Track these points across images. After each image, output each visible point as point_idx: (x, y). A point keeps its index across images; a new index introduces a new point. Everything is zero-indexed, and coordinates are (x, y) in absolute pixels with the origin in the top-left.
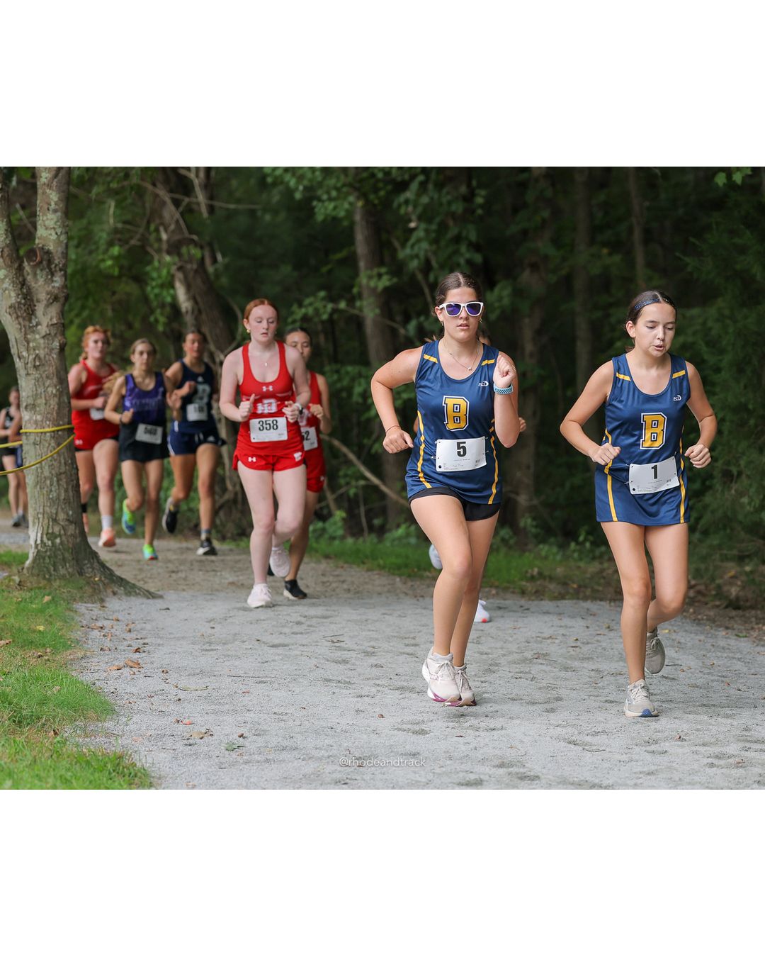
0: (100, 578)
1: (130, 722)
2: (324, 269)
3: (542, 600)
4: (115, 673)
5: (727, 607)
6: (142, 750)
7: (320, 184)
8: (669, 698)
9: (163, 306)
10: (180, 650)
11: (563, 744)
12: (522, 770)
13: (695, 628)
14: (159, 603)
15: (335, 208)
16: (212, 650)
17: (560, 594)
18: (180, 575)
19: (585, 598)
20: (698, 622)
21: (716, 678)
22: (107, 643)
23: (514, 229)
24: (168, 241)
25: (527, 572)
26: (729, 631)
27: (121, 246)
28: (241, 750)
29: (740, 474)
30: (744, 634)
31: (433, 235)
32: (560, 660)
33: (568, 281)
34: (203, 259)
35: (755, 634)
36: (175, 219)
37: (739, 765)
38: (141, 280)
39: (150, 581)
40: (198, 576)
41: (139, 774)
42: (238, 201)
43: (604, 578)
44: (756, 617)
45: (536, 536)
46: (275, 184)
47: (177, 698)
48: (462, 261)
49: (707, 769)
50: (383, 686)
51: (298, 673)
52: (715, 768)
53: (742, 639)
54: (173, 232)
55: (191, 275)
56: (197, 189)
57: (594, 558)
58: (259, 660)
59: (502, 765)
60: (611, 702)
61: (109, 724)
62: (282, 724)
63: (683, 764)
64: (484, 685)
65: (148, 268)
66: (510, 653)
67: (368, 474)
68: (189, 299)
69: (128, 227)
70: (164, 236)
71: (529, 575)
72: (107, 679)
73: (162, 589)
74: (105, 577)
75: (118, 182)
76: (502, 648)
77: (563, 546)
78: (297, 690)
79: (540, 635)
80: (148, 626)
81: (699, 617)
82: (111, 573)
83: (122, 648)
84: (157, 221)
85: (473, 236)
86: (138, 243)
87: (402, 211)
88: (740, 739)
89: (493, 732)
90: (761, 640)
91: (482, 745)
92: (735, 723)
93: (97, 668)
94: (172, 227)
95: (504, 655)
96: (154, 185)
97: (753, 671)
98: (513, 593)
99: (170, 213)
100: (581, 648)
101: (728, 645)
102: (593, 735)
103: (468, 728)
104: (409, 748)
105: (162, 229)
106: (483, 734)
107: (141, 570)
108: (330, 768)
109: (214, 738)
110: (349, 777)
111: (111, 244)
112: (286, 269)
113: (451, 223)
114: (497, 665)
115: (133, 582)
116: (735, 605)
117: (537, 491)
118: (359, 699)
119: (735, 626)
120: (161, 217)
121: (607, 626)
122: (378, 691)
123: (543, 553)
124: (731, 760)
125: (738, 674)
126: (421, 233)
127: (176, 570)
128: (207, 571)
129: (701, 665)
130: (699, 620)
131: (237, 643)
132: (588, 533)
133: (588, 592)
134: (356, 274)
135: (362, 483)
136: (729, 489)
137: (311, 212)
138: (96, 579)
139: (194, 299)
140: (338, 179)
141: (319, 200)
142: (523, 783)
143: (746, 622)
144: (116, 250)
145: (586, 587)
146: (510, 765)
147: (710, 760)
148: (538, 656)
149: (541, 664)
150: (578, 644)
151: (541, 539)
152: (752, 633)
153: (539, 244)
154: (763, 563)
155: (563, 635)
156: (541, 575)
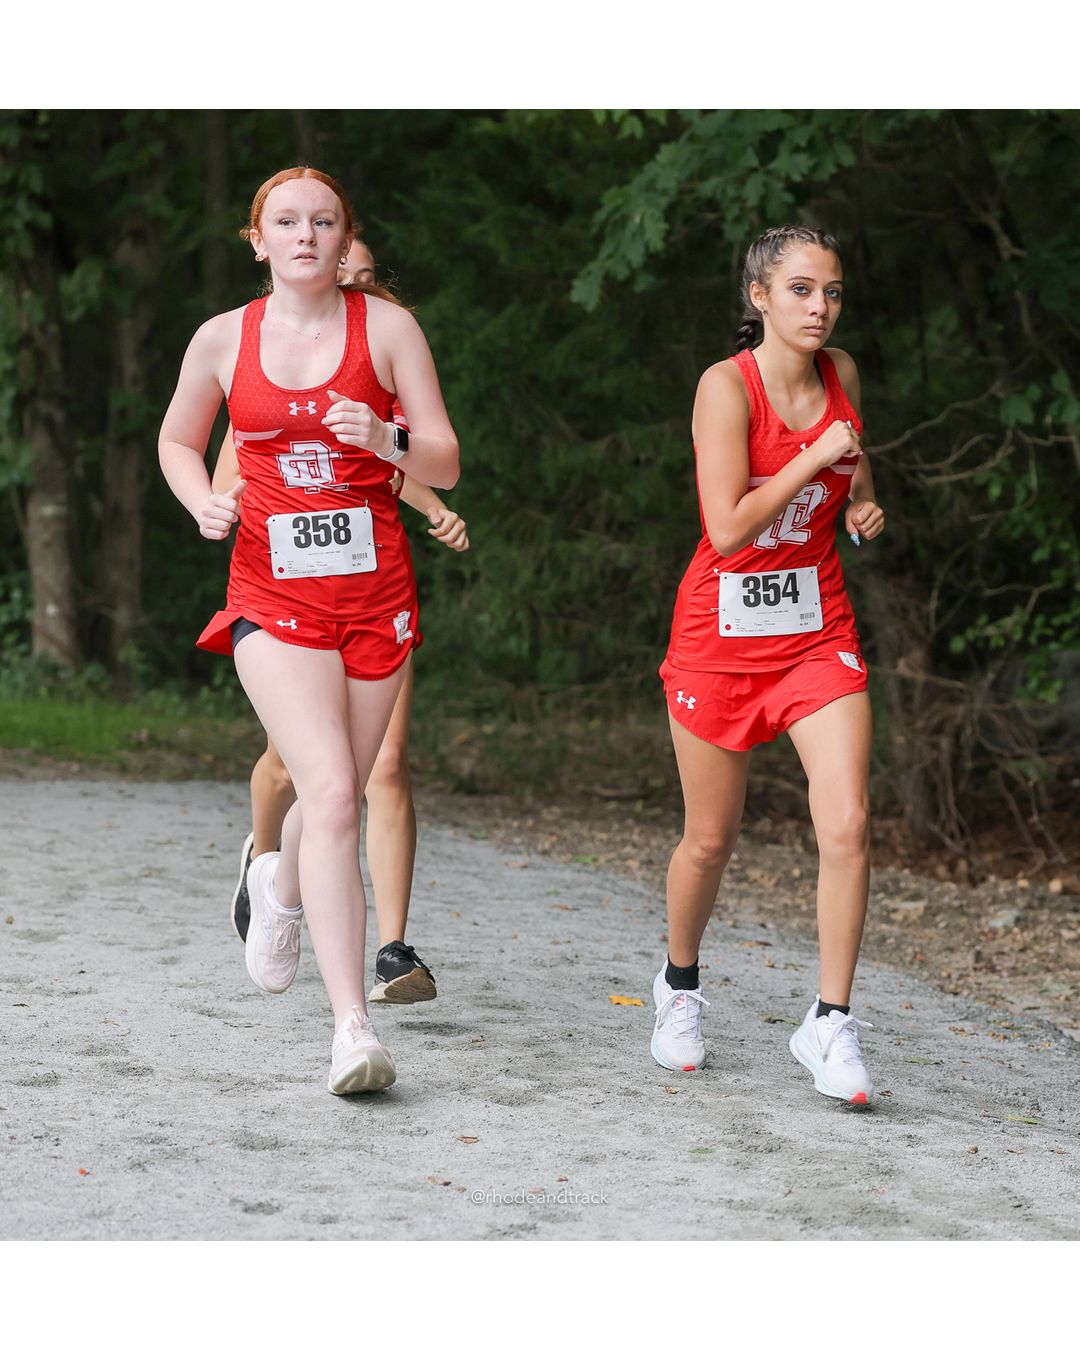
3: (154, 781)
5: (456, 790)
11: (191, 1015)
12: (123, 1059)
17: (184, 771)
21: (439, 905)
23: (103, 173)
25: (129, 736)
26: (460, 830)
29: (475, 576)
30: (483, 834)
32: (185, 879)
33: (195, 260)
35: (500, 834)
37: (477, 1045)
44: (502, 807)
45: (145, 677)
48: (18, 225)
49: (425, 1052)
52: (438, 1051)
53: (480, 843)
59: (90, 1052)
64: (59, 920)
66: (103, 868)
71: (133, 741)
76: (89, 860)
77: (189, 694)
79: (151, 838)
85: (37, 184)
88: (478, 1002)
89: (75, 999)
90: (510, 843)
91: (57, 1018)
92: (469, 977)
95: (92, 872)
97: (497, 894)
98: (107, 769)
100: (218, 859)
101: (459, 852)
102: (240, 1000)
103: (33, 992)
106: (56, 1000)
114: (81, 887)
116: (469, 787)
117: (146, 603)
119: (470, 822)
123: (157, 706)
124: (464, 1038)
125: (473, 898)
133: (231, 768)
136: (459, 600)
142: (125, 1080)
143: (485, 815)
145: (226, 759)
146: (104, 1051)
147: (431, 1038)
148: (149, 872)
149: (155, 885)
150: (215, 852)
151: (154, 682)
152: (496, 832)
153: (146, 199)
154: (513, 719)
155: (190, 838)
156: (153, 741)
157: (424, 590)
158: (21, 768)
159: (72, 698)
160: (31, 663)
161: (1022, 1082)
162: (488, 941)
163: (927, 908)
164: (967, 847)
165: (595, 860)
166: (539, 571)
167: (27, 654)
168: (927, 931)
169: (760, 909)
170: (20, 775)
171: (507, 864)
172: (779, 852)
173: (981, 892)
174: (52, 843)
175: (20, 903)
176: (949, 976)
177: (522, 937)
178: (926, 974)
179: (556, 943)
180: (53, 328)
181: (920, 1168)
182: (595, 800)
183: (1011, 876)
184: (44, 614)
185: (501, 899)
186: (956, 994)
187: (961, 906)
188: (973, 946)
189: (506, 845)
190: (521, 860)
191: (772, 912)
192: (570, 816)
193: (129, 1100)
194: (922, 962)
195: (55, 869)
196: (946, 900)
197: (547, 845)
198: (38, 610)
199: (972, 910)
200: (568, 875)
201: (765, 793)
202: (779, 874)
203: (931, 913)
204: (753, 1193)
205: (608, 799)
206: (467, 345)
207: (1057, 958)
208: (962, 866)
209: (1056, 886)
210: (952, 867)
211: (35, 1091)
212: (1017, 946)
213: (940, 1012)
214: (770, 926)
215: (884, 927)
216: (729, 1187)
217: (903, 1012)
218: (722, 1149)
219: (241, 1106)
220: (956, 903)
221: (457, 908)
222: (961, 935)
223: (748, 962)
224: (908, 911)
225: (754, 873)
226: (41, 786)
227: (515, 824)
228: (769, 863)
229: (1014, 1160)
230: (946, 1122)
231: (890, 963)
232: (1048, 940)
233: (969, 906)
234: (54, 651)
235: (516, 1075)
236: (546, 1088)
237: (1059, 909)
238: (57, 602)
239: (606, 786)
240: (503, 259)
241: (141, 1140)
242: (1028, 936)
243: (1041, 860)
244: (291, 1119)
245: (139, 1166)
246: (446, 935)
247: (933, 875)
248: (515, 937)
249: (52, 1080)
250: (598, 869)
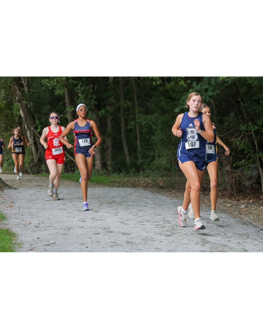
0: (2, 185)
1: (10, 221)
2: (58, 107)
3: (114, 187)
4: (6, 209)
5: (159, 188)
6: (13, 228)
7: (56, 86)
8: (145, 211)
9: (17, 116)
10: (23, 202)
11: (119, 223)
12: (109, 230)
13: (152, 194)
14: (17, 191)
15: (60, 92)
16: (31, 202)
17: (118, 186)
18: (23, 183)
19: (125, 187)
20: (152, 192)
22: (4, 201)
23: (105, 96)
24: (18, 99)
25: (110, 181)
26: (160, 194)
27: (6, 101)
28: (39, 227)
29: (162, 155)
30: (163, 195)
31: (85, 98)
32: (119, 202)
33: (119, 108)
34: (27, 104)
35: (166, 195)
36: (19, 94)
37: (163, 227)
38: (11, 109)
39: (15, 185)
40: (27, 184)
41: (13, 234)
42: (35, 89)
43: (129, 182)
44: (167, 191)
46: (44, 85)
47: (22, 214)
48: (92, 104)
50: (74, 210)
51: (53, 207)
53: (163, 196)
54: (19, 97)
55: (24, 108)
56: (25, 86)
57: (126, 177)
58: (43, 204)
59: (104, 229)
60: (131, 212)
61: (5, 222)
62: (49, 220)
63: (149, 227)
64: (100, 209)
65: (13, 107)
66: (106, 201)
67: (70, 157)
68: (23, 114)
69: (7, 96)
70: (17, 98)
71: (111, 181)
72: (4, 210)
73: (18, 187)
74: (3, 184)
75: (4, 85)
76: (104, 200)
77: (119, 174)
78: (53, 212)
80: (15, 197)
81: (153, 191)
82: (5, 183)
83: (8, 202)
84: (15, 95)
86: (10, 100)
87: (77, 91)
88: (163, 221)
89: (102, 221)
90: (168, 196)
91: (99, 224)
92: (161, 217)
93: (1, 207)
94: (19, 96)
95: (104, 202)
96: (14, 85)
97: (166, 204)
98: (107, 186)
99: (18, 92)
100: (123, 199)
101: (160, 197)
102: (127, 221)
103: (96, 220)
104: (81, 225)
105: (16, 96)
106: (99, 221)
107: (13, 182)
108: (61, 231)
109: (32, 224)
110: (66, 233)
111: (3, 100)
112: (48, 106)
113: (89, 94)
114: (103, 204)
115: (11, 185)
116: (161, 188)
117: (112, 161)
118: (68, 214)
119: (162, 193)
120: (16, 93)
121: (130, 194)
122: (73, 211)
123: (114, 176)
124: (160, 226)
125: (162, 205)
126: (82, 97)
127: (21, 182)
128: (30, 182)
129: (153, 203)
130: (153, 192)
131: (37, 200)
132: (125, 171)
133: (125, 185)
134: (66, 107)
135: (68, 159)
136: (160, 159)
137: (54, 93)
138: (1, 185)
139: (25, 114)
140: (60, 84)
141: (56, 89)
142: (109, 233)
143: (164, 192)
144: (4, 102)
145: (125, 184)
147: (155, 226)
148: (113, 201)
149: (114, 203)
150: (123, 198)
151: (114, 172)
152: (165, 194)
153: (111, 99)
154: (168, 177)
155: (119, 196)
156: (114, 181)
157: (154, 158)
158: (94, 186)
159: (101, 175)
160: (95, 170)
161: (246, 232)
162: (165, 211)
163: (231, 205)
164: (237, 195)
165: (181, 198)
166: (172, 155)
167: (95, 168)
168: (231, 208)
169: (206, 206)
170: (94, 187)
171: (167, 199)
172: (209, 197)
173: (240, 202)
174: (98, 197)
175: (94, 207)
176: (235, 215)
177: (170, 210)
178: (231, 215)
179: (175, 211)
180: (98, 119)
181: (231, 245)
182: (181, 189)
183: (244, 200)
184: (97, 162)
185: (166, 205)
186: (236, 218)
187: (237, 205)
188: (238, 211)
189: (167, 196)
190: (169, 199)
191: (208, 206)
192: (177, 192)
193: (110, 237)
194: (231, 213)
195: (99, 201)
196: (234, 204)
197: (173, 196)
198: (96, 162)
199: (238, 205)
200: (176, 201)
201: (206, 188)
202: (209, 200)
203: (232, 206)
204: (205, 249)
205: (182, 189)
206: (160, 121)
207: (251, 212)
208: (237, 198)
209: (251, 201)
210: (235, 198)
211: (96, 235)
212: (245, 211)
213: (233, 221)
214: (207, 208)
215: (225, 208)
216: (201, 249)
217: (228, 221)
218: (200, 243)
219: (127, 237)
220: (236, 204)
221: (160, 206)
222: (237, 209)
223: (204, 214)
224: (228, 205)
225: (205, 200)
226: (97, 188)
227: (168, 193)
228: (207, 198)
229: (245, 244)
230: (235, 238)
231: (226, 213)
232: (250, 209)
233: (238, 204)
234: (99, 168)
235: (169, 232)
236: (173, 234)
237: (252, 205)
238: (99, 160)
239: (182, 187)
240: (166, 107)
241: (112, 242)
242: (247, 209)
243: (249, 197)
244: (135, 239)
245: (112, 246)
246: (158, 210)
247: (232, 200)
248: (168, 211)
249: (98, 234)
250: (181, 200)
